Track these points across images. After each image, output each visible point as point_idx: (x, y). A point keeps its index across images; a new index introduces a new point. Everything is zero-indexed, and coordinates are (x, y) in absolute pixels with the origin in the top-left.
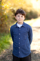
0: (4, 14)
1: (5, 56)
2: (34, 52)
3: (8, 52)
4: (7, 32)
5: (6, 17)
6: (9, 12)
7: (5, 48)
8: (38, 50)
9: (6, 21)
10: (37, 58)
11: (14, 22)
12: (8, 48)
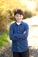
0: (2, 15)
1: (4, 52)
2: (30, 48)
3: (7, 49)
4: (5, 31)
5: (4, 17)
6: (6, 13)
7: (4, 45)
8: (33, 46)
9: (3, 21)
10: (33, 53)
11: (11, 22)
12: (6, 46)
